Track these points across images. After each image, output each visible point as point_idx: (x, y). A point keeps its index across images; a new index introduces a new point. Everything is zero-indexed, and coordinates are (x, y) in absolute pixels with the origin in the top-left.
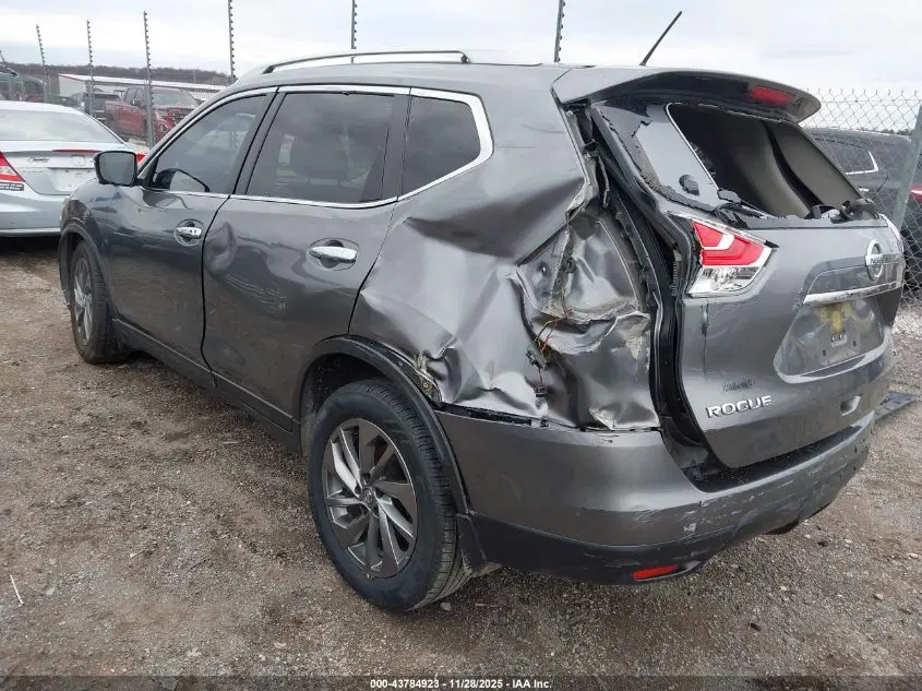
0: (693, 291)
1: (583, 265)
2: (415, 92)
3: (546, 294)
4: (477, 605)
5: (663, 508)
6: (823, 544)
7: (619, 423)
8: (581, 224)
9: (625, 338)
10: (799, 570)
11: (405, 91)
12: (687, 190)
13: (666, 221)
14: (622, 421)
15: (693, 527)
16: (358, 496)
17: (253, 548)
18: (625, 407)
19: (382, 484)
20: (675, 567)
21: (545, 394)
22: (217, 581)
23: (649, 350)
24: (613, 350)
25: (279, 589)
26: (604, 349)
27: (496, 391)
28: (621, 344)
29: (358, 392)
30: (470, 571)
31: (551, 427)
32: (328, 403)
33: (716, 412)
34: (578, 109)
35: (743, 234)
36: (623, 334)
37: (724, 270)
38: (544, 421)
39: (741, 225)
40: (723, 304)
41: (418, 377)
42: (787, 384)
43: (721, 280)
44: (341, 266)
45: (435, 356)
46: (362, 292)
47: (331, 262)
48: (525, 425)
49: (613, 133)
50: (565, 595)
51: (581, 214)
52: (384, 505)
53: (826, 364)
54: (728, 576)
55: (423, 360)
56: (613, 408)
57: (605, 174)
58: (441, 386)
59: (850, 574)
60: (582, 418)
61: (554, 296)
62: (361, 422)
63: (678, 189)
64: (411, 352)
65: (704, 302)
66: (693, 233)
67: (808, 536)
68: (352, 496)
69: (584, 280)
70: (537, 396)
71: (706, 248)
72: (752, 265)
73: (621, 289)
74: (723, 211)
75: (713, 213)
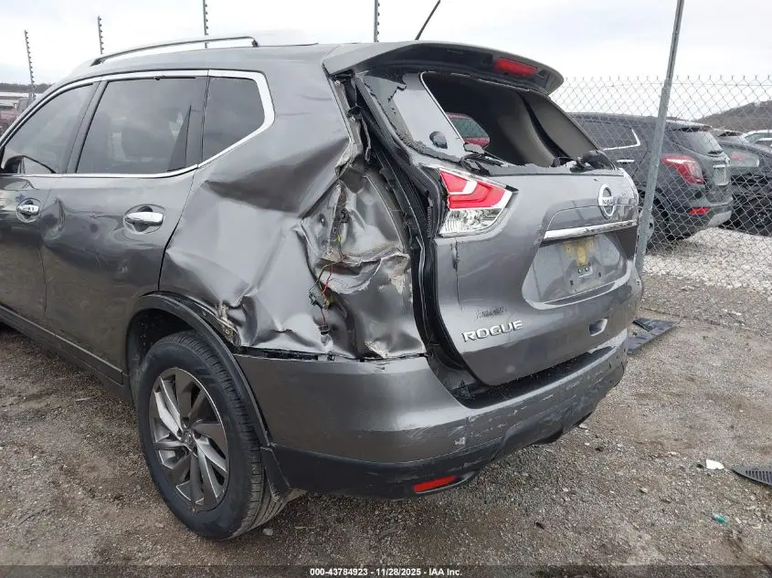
0: (443, 231)
1: (356, 216)
2: (212, 73)
3: (324, 242)
4: (297, 528)
5: (433, 425)
6: (599, 449)
7: (390, 352)
8: (349, 178)
9: (390, 277)
10: (579, 473)
11: (204, 73)
12: (436, 144)
13: (418, 171)
14: (392, 350)
15: (463, 441)
16: (180, 438)
17: (92, 493)
18: (395, 339)
19: (200, 426)
20: (453, 478)
21: (328, 330)
22: (54, 527)
23: (411, 285)
24: (381, 288)
25: (112, 530)
26: (373, 287)
27: (288, 332)
28: (387, 282)
29: (173, 344)
30: (277, 498)
31: (337, 360)
32: (149, 355)
33: (471, 337)
34: (344, 78)
35: (485, 180)
36: (389, 272)
37: (472, 213)
38: (330, 356)
39: (484, 173)
40: (470, 242)
41: (220, 325)
42: (536, 310)
43: (470, 222)
44: (151, 229)
45: (234, 305)
46: (167, 251)
47: (142, 226)
48: (312, 361)
49: (373, 98)
50: (377, 513)
51: (350, 170)
52: (202, 445)
53: (574, 293)
54: (519, 484)
55: (223, 309)
56: (386, 339)
57: (367, 134)
58: (241, 332)
59: (620, 473)
60: (360, 350)
61: (332, 244)
62: (176, 370)
63: (429, 144)
64: (212, 302)
65: (453, 241)
66: (440, 181)
67: (588, 444)
68: (175, 439)
69: (357, 228)
70: (322, 333)
71: (451, 193)
72: (495, 207)
73: (388, 234)
74: (468, 161)
75: (459, 164)
